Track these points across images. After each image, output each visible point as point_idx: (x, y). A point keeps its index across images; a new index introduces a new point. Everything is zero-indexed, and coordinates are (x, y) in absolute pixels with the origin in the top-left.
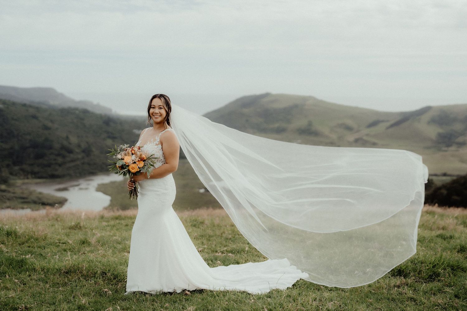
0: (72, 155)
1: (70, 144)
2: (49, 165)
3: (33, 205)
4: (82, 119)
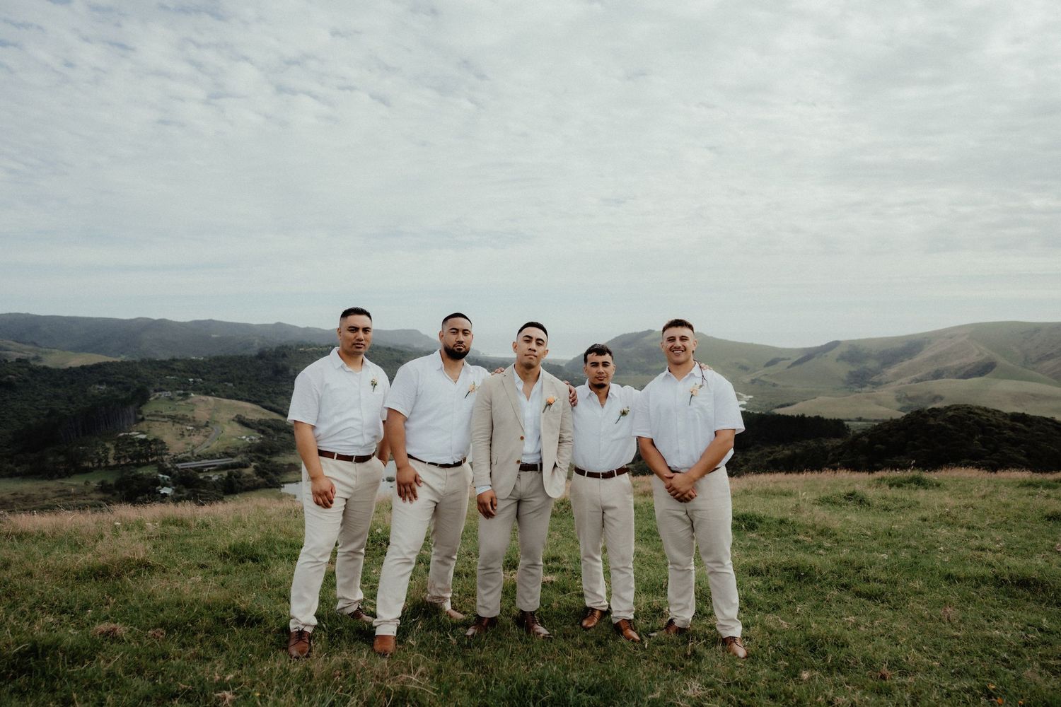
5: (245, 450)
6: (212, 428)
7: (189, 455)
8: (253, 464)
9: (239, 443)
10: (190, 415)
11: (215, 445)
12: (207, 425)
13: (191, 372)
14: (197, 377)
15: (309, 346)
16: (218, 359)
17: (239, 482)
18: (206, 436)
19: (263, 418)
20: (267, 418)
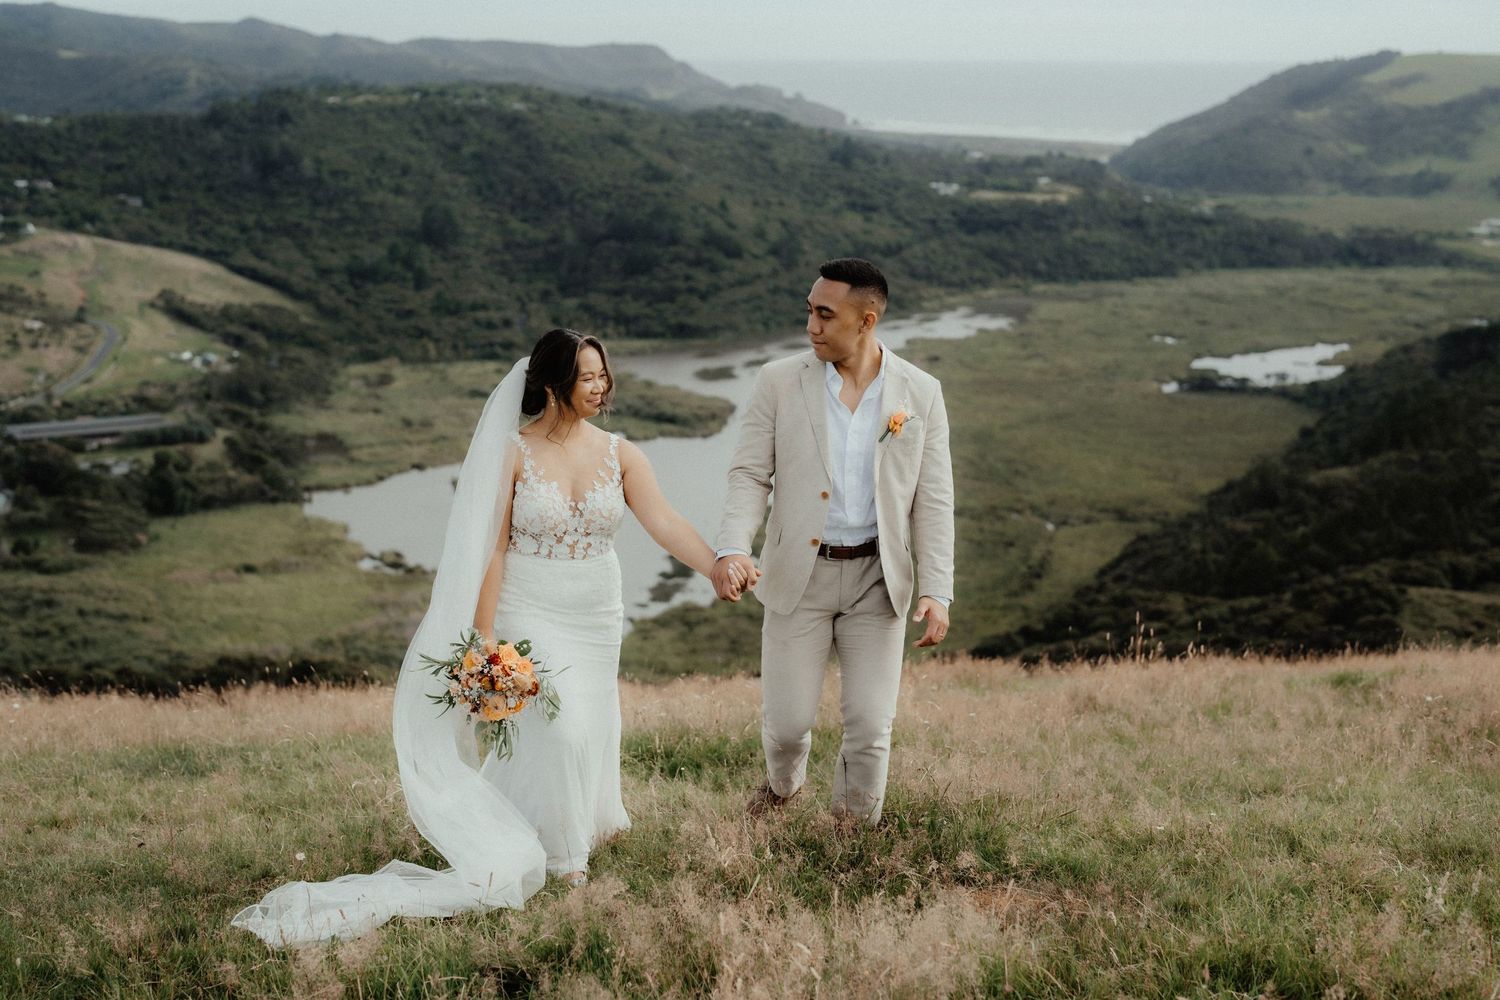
0: (738, 264)
1: (732, 226)
2: (670, 296)
3: (631, 423)
4: (763, 147)
5: (194, 390)
6: (96, 328)
7: (38, 400)
8: (221, 433)
9: (175, 373)
10: (30, 289)
11: (107, 377)
12: (80, 317)
13: (21, 161)
14: (40, 178)
15: (355, 89)
16: (94, 124)
17: (187, 484)
18: (81, 350)
19: (235, 299)
20: (247, 302)
